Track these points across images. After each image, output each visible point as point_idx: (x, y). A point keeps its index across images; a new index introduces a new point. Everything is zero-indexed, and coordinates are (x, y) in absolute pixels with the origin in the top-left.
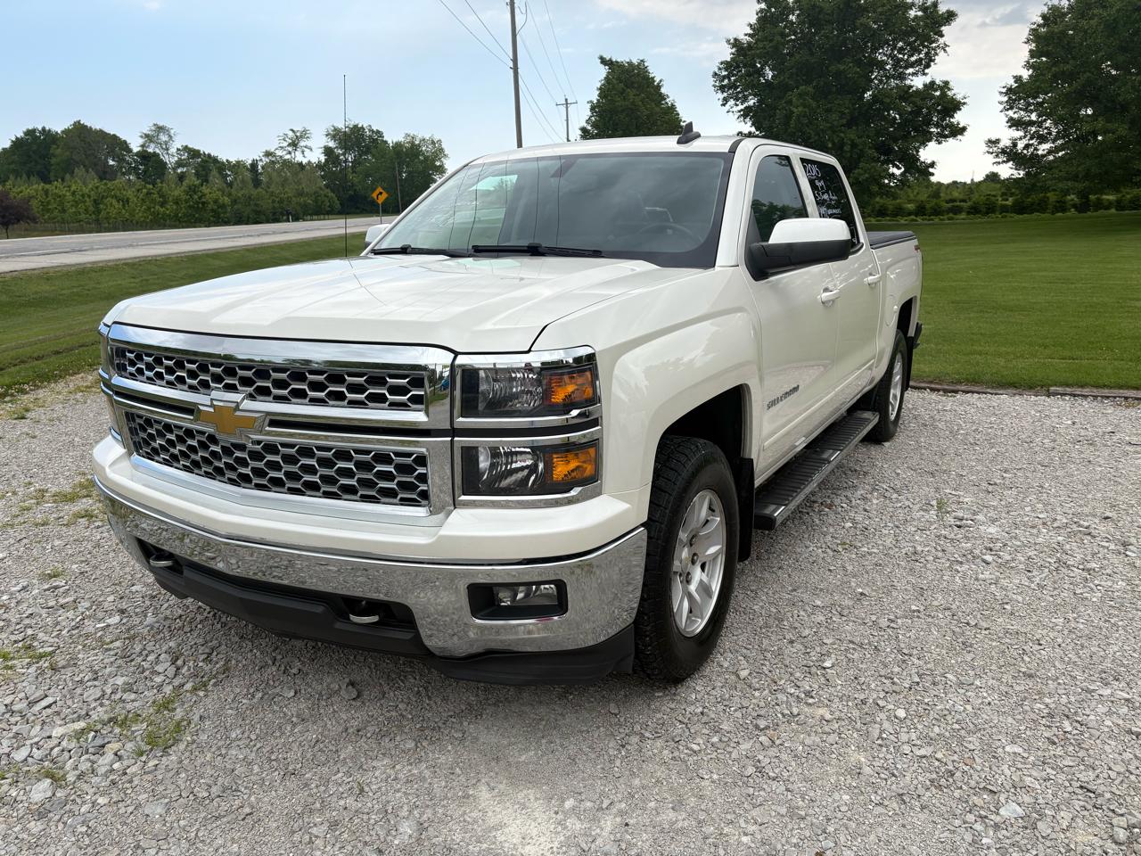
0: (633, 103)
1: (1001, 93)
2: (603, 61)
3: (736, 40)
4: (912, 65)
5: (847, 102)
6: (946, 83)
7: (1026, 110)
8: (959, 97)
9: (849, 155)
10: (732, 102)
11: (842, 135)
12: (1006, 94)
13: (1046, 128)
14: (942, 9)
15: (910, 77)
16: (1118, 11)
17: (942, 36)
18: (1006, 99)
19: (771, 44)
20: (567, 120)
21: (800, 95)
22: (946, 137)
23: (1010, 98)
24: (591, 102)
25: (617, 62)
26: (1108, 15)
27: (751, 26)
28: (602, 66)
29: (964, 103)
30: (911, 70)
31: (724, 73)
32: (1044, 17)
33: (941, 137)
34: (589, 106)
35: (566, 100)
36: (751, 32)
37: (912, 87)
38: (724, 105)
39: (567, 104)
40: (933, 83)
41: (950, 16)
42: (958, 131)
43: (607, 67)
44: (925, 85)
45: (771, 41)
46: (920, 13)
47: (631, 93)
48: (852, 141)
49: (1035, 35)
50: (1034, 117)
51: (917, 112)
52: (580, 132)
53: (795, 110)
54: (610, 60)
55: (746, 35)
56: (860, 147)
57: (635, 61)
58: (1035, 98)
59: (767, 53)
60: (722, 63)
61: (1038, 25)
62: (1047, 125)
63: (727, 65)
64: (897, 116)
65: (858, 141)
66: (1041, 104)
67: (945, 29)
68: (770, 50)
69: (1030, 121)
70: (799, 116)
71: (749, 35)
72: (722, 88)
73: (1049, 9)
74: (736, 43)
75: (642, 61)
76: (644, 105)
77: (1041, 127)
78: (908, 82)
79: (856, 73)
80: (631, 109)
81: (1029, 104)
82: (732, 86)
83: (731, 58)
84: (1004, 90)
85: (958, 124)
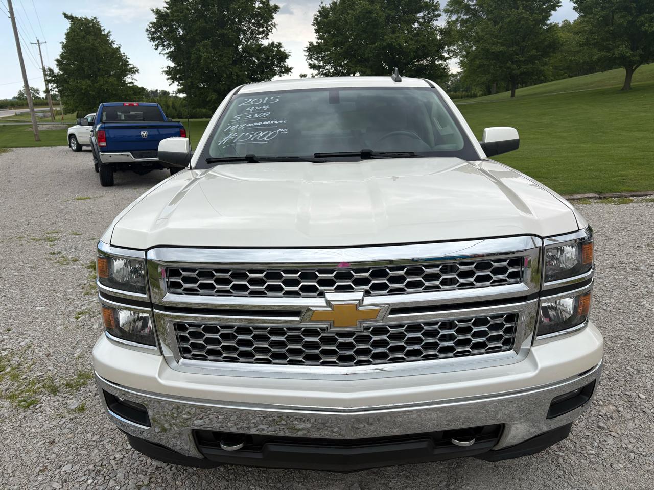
0: (93, 45)
1: (305, 50)
2: (66, 16)
3: (157, 9)
4: (260, 33)
5: (230, 51)
6: (280, 44)
7: (317, 59)
8: (287, 52)
9: (236, 81)
10: (161, 48)
11: (231, 70)
12: (307, 51)
13: (327, 69)
14: (272, 3)
15: (260, 40)
16: (360, 12)
17: (273, 19)
18: (307, 53)
19: (182, 15)
20: (41, 54)
21: (204, 46)
22: (283, 73)
23: (309, 53)
24: (62, 43)
25: (76, 18)
26: (356, 14)
27: (167, 2)
28: (66, 20)
29: (290, 55)
30: (260, 36)
31: (153, 30)
32: (320, 12)
33: (281, 73)
34: (61, 46)
35: (38, 41)
36: (168, 6)
37: (263, 45)
38: (157, 49)
39: (39, 43)
40: (273, 44)
41: (276, 8)
42: (288, 70)
43: (70, 21)
44: (269, 44)
45: (181, 13)
46: (261, 5)
47: (91, 38)
48: (237, 73)
49: (317, 22)
50: (322, 64)
51: (267, 59)
52: (56, 63)
53: (203, 55)
54: (71, 16)
55: (165, 7)
56: (242, 77)
57: (89, 18)
58: (321, 54)
59: (180, 19)
60: (151, 24)
61: (318, 16)
62: (327, 68)
63: (154, 25)
64: (256, 60)
65: (239, 73)
66: (323, 57)
67: (274, 15)
68: (182, 18)
69: (319, 65)
70: (205, 58)
71: (167, 8)
72: (153, 39)
73: (322, 8)
74: (158, 12)
75: (95, 18)
76: (101, 47)
77: (324, 69)
78: (259, 42)
79: (233, 35)
80: (92, 49)
81: (319, 57)
82: (159, 38)
83: (157, 21)
84: (306, 49)
85: (288, 66)
